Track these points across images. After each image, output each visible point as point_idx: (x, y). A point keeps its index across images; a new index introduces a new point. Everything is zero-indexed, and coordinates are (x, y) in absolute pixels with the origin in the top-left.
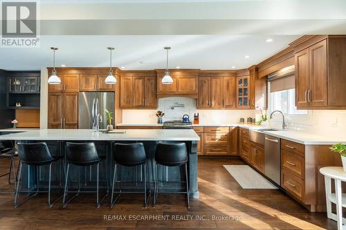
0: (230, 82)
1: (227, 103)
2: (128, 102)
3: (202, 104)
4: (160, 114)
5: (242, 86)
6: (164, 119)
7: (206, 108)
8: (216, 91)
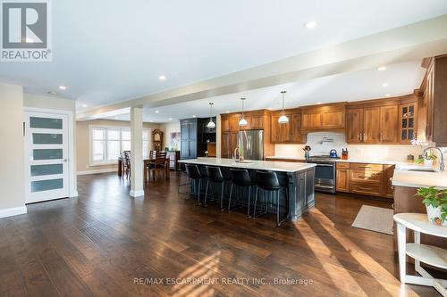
0: (390, 112)
1: (384, 137)
2: (277, 138)
3: (352, 138)
4: (307, 148)
5: (407, 116)
6: (312, 154)
7: (356, 143)
8: (369, 124)
